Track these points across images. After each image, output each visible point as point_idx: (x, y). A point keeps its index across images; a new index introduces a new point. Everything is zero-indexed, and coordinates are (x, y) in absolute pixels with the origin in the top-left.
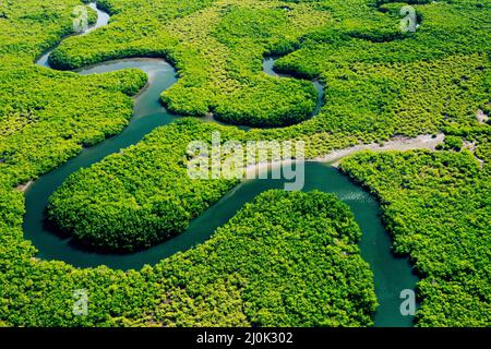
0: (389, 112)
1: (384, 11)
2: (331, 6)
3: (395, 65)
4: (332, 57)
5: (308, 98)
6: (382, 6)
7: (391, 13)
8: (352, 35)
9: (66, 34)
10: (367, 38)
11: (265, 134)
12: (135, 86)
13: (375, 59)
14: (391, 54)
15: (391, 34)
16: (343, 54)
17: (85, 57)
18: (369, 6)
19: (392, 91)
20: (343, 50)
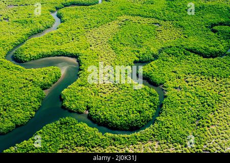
0: (203, 126)
1: (214, 31)
2: (184, 25)
3: (215, 80)
4: (175, 69)
5: (151, 106)
6: (214, 28)
7: (218, 34)
8: (191, 51)
9: (32, 35)
10: (200, 54)
11: (114, 140)
12: (50, 83)
13: (202, 73)
14: (213, 69)
15: (216, 52)
16: (183, 67)
17: (32, 55)
18: (207, 27)
19: (209, 105)
20: (183, 62)
